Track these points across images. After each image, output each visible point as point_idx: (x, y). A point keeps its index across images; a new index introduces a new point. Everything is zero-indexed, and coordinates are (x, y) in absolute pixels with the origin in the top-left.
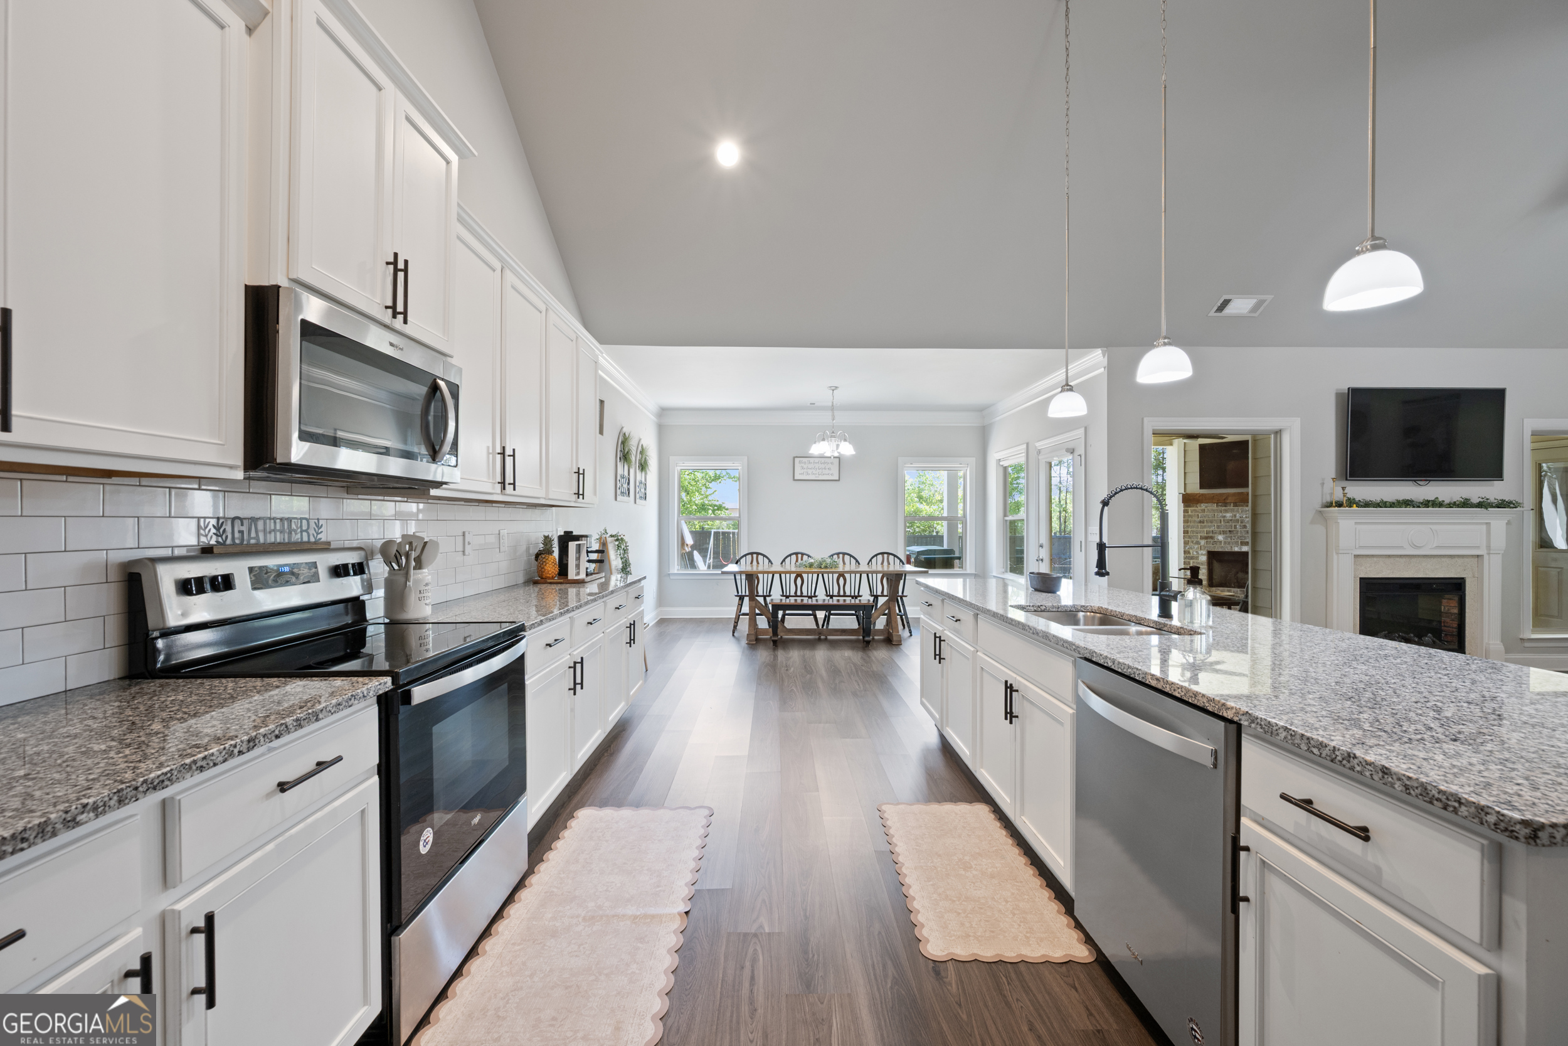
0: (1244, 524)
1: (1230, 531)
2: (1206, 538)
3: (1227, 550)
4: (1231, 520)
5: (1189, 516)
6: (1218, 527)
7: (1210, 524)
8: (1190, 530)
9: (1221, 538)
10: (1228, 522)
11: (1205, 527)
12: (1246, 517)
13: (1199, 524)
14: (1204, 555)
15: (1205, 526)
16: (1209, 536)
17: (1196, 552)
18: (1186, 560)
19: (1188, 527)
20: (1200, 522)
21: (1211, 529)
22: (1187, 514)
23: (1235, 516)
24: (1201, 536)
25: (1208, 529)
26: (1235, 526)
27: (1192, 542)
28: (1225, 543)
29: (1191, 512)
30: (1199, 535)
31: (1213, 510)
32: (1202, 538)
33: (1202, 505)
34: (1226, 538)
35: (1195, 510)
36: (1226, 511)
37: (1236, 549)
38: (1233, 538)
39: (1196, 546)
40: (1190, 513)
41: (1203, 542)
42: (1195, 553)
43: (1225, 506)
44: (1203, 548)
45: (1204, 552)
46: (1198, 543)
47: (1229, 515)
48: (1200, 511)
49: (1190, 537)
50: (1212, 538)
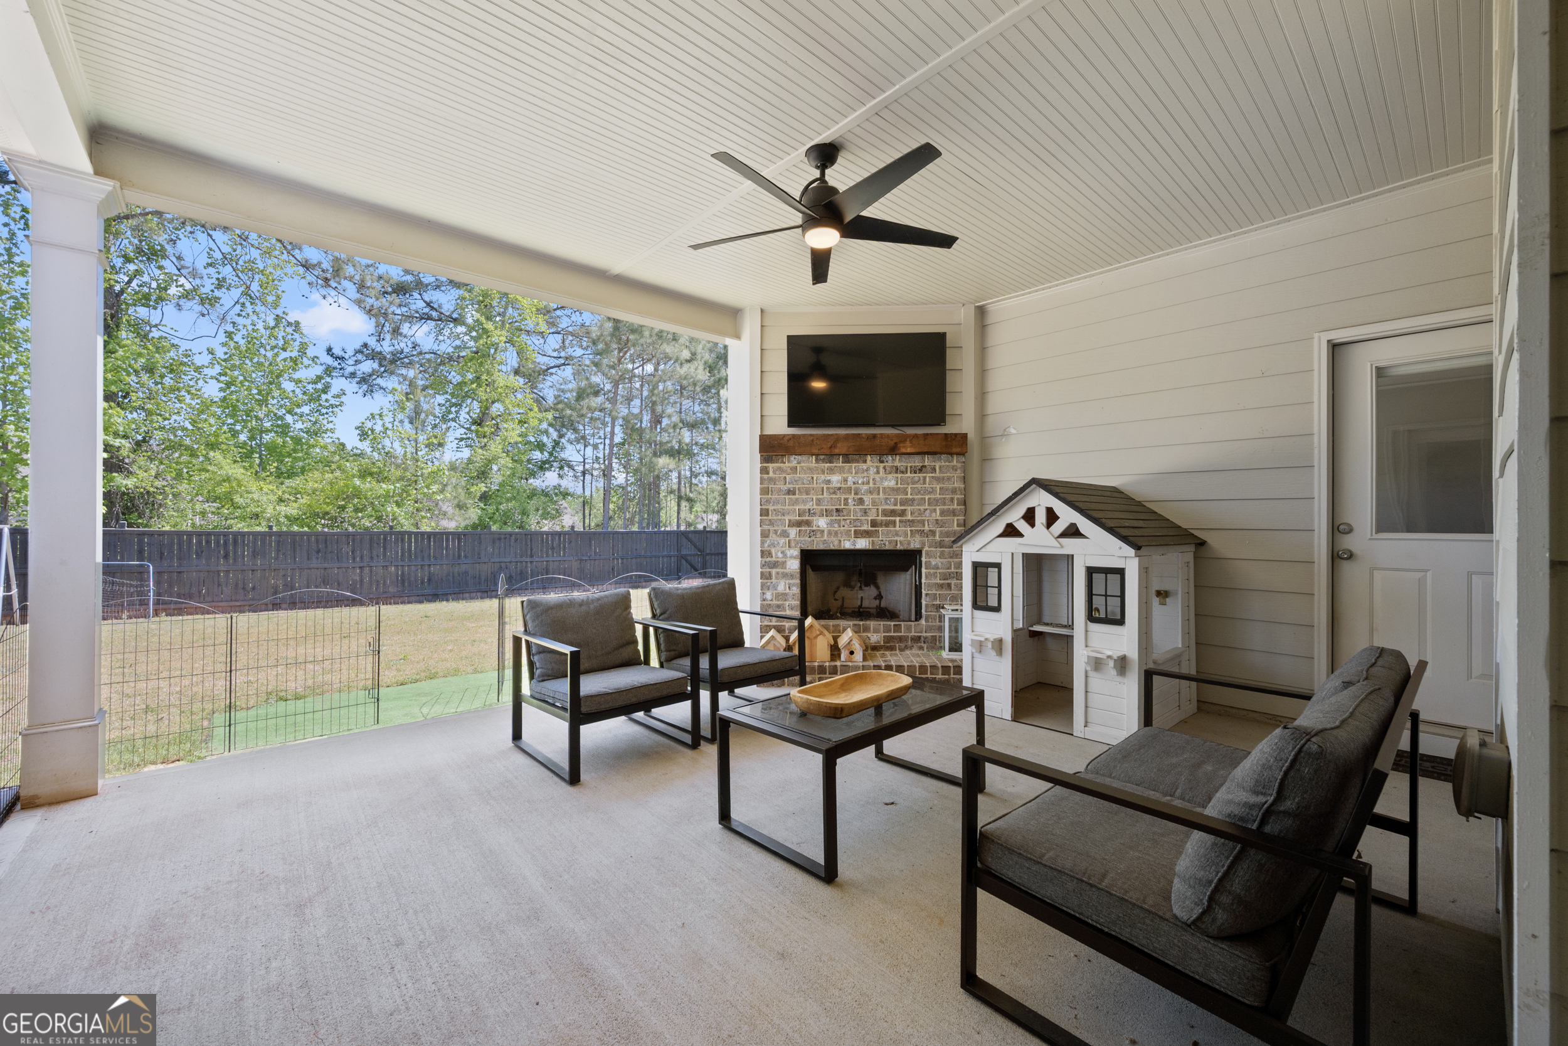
0: (859, 497)
1: (837, 510)
2: (799, 524)
3: (832, 547)
4: (840, 489)
5: (771, 480)
6: (819, 502)
7: (805, 496)
8: (771, 508)
9: (822, 523)
10: (834, 493)
11: (797, 502)
12: (863, 483)
13: (787, 497)
14: (795, 558)
15: (797, 499)
16: (802, 521)
17: (783, 552)
18: (764, 570)
19: (768, 501)
20: (790, 492)
21: (807, 507)
22: (766, 476)
23: (846, 480)
24: (790, 521)
25: (802, 507)
26: (846, 500)
27: (776, 532)
28: (830, 533)
29: (774, 472)
30: (787, 518)
31: (810, 469)
32: (792, 524)
33: (792, 458)
34: (831, 524)
35: (780, 468)
36: (831, 471)
37: (847, 545)
38: (842, 523)
39: (782, 541)
40: (771, 474)
41: (793, 532)
42: (780, 555)
43: (831, 462)
44: (793, 544)
45: (796, 552)
46: (785, 534)
47: (836, 479)
48: (789, 471)
49: (771, 523)
50: (808, 523)
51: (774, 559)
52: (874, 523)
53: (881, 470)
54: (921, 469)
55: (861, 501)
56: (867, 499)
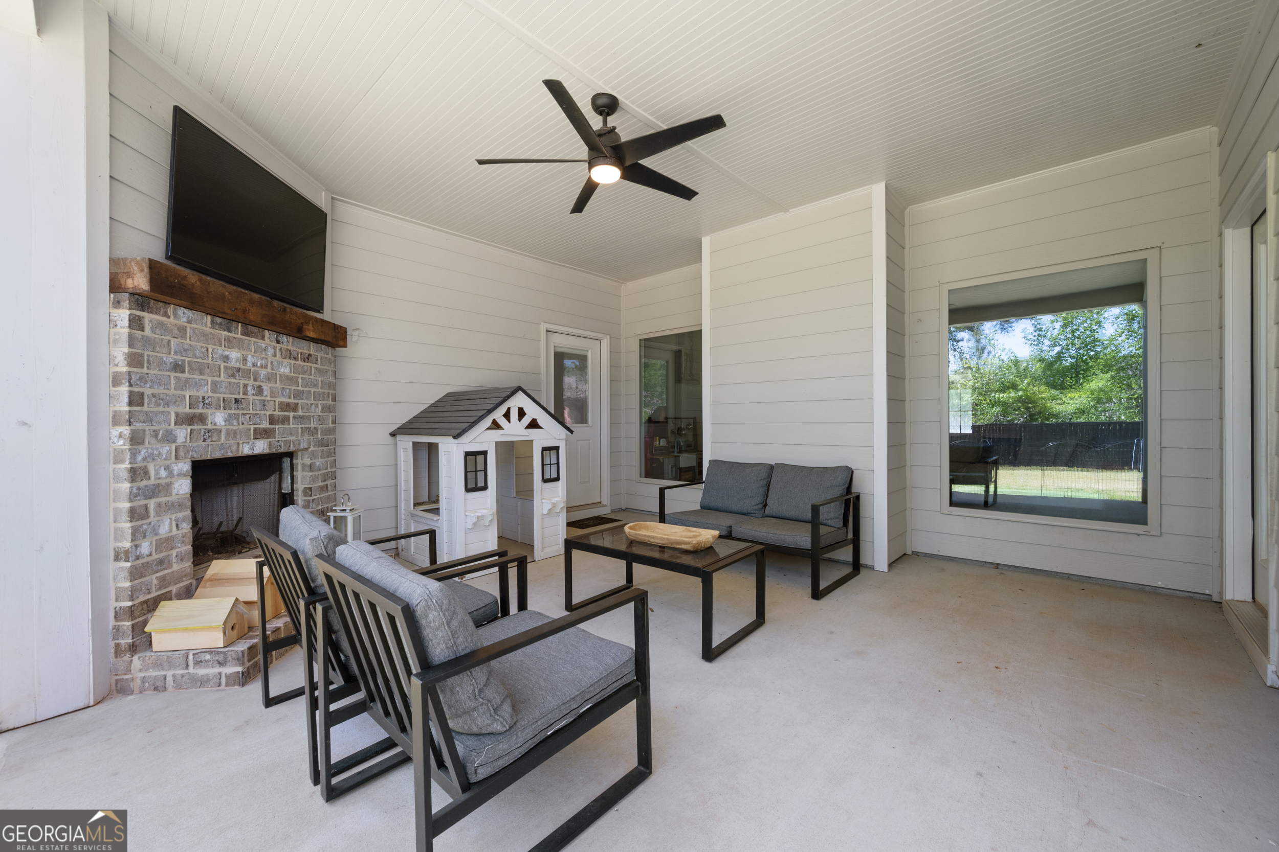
0: (258, 384)
1: (237, 401)
2: (190, 420)
3: (230, 455)
4: (239, 370)
5: (147, 341)
6: (215, 387)
7: (198, 377)
8: (148, 391)
9: (219, 418)
10: (233, 375)
11: (184, 385)
12: (262, 367)
13: (173, 375)
14: (185, 475)
15: (187, 379)
16: (194, 415)
17: (167, 468)
18: (136, 504)
19: (143, 379)
20: (178, 367)
21: (201, 394)
22: (138, 333)
23: (245, 360)
24: (177, 415)
25: (194, 393)
26: (245, 386)
27: (155, 434)
28: (228, 433)
29: (153, 330)
30: (172, 411)
31: (204, 335)
32: (182, 420)
33: (181, 311)
34: (228, 420)
35: (161, 324)
36: (230, 344)
37: (246, 450)
38: (241, 419)
39: (165, 449)
40: (148, 331)
41: (182, 434)
42: (163, 473)
43: (229, 330)
44: (182, 454)
45: (185, 467)
46: (169, 438)
48: (176, 332)
49: (149, 419)
50: (202, 419)
51: (153, 481)
52: (272, 420)
53: (278, 352)
54: (308, 358)
55: (260, 390)
56: (266, 388)
